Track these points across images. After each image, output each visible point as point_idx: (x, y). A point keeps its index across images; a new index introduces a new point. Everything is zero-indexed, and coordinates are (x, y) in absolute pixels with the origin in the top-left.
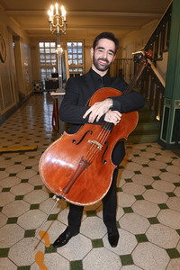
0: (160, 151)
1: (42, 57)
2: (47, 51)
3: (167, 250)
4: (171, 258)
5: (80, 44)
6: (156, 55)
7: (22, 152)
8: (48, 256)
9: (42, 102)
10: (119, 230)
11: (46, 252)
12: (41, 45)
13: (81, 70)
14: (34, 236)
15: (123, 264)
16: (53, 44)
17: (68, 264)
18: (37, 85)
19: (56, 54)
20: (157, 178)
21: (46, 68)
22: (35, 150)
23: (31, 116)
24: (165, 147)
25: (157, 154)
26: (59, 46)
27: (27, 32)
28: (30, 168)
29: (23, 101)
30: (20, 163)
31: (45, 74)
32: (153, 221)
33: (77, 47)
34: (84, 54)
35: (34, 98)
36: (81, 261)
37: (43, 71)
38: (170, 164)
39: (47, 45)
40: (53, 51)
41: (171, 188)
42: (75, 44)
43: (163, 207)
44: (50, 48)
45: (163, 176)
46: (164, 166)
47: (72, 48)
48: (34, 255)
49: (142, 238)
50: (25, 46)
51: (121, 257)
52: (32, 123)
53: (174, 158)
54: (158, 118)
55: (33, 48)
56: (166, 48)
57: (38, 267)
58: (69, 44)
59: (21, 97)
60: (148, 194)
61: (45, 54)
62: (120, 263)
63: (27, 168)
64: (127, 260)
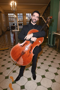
0: (48, 48)
1: (9, 18)
2: (11, 16)
3: (52, 80)
4: (53, 82)
5: (22, 14)
6: (46, 17)
7: (3, 50)
8: (13, 85)
9: (10, 33)
10: (36, 74)
11: (13, 83)
12: (9, 14)
13: (22, 23)
14: (8, 78)
15: (38, 86)
16: (13, 14)
17: (20, 87)
18: (8, 28)
19: (14, 17)
20: (47, 57)
21: (11, 22)
22: (8, 49)
23: (6, 38)
24: (50, 46)
25: (47, 49)
26: (14, 15)
27: (4, 10)
28: (6, 55)
29: (3, 33)
30: (3, 54)
31: (10, 24)
32: (47, 71)
33: (21, 15)
34: (23, 17)
35: (7, 32)
36: (24, 85)
37: (10, 23)
38: (51, 52)
39: (11, 14)
40: (13, 16)
41: (52, 60)
42: (20, 14)
43: (50, 66)
44: (12, 15)
45: (49, 56)
46: (50, 53)
47: (19, 15)
48: (8, 85)
49: (43, 77)
50: (4, 15)
51: (37, 83)
52: (7, 41)
53: (53, 50)
54: (47, 38)
55: (6, 16)
56: (49, 15)
57: (10, 89)
58: (18, 14)
59: (3, 32)
60: (45, 62)
61: (10, 17)
62: (37, 85)
63: (5, 56)
64: (39, 84)
